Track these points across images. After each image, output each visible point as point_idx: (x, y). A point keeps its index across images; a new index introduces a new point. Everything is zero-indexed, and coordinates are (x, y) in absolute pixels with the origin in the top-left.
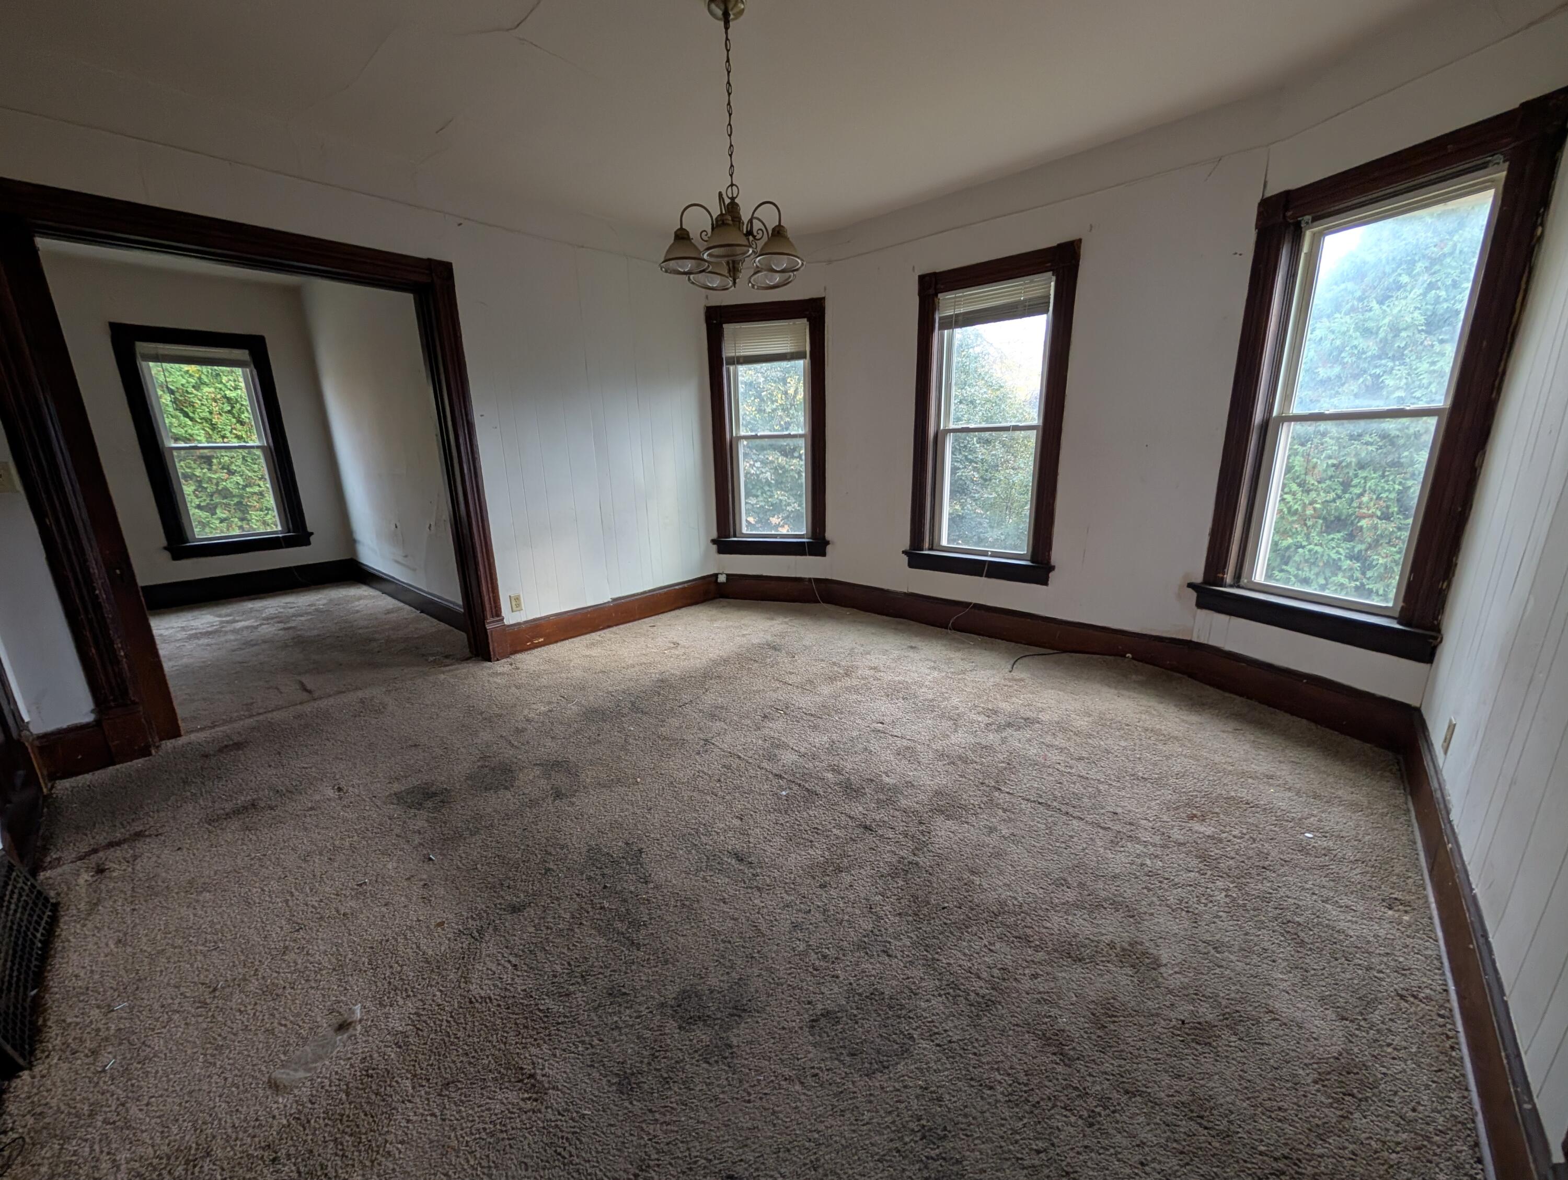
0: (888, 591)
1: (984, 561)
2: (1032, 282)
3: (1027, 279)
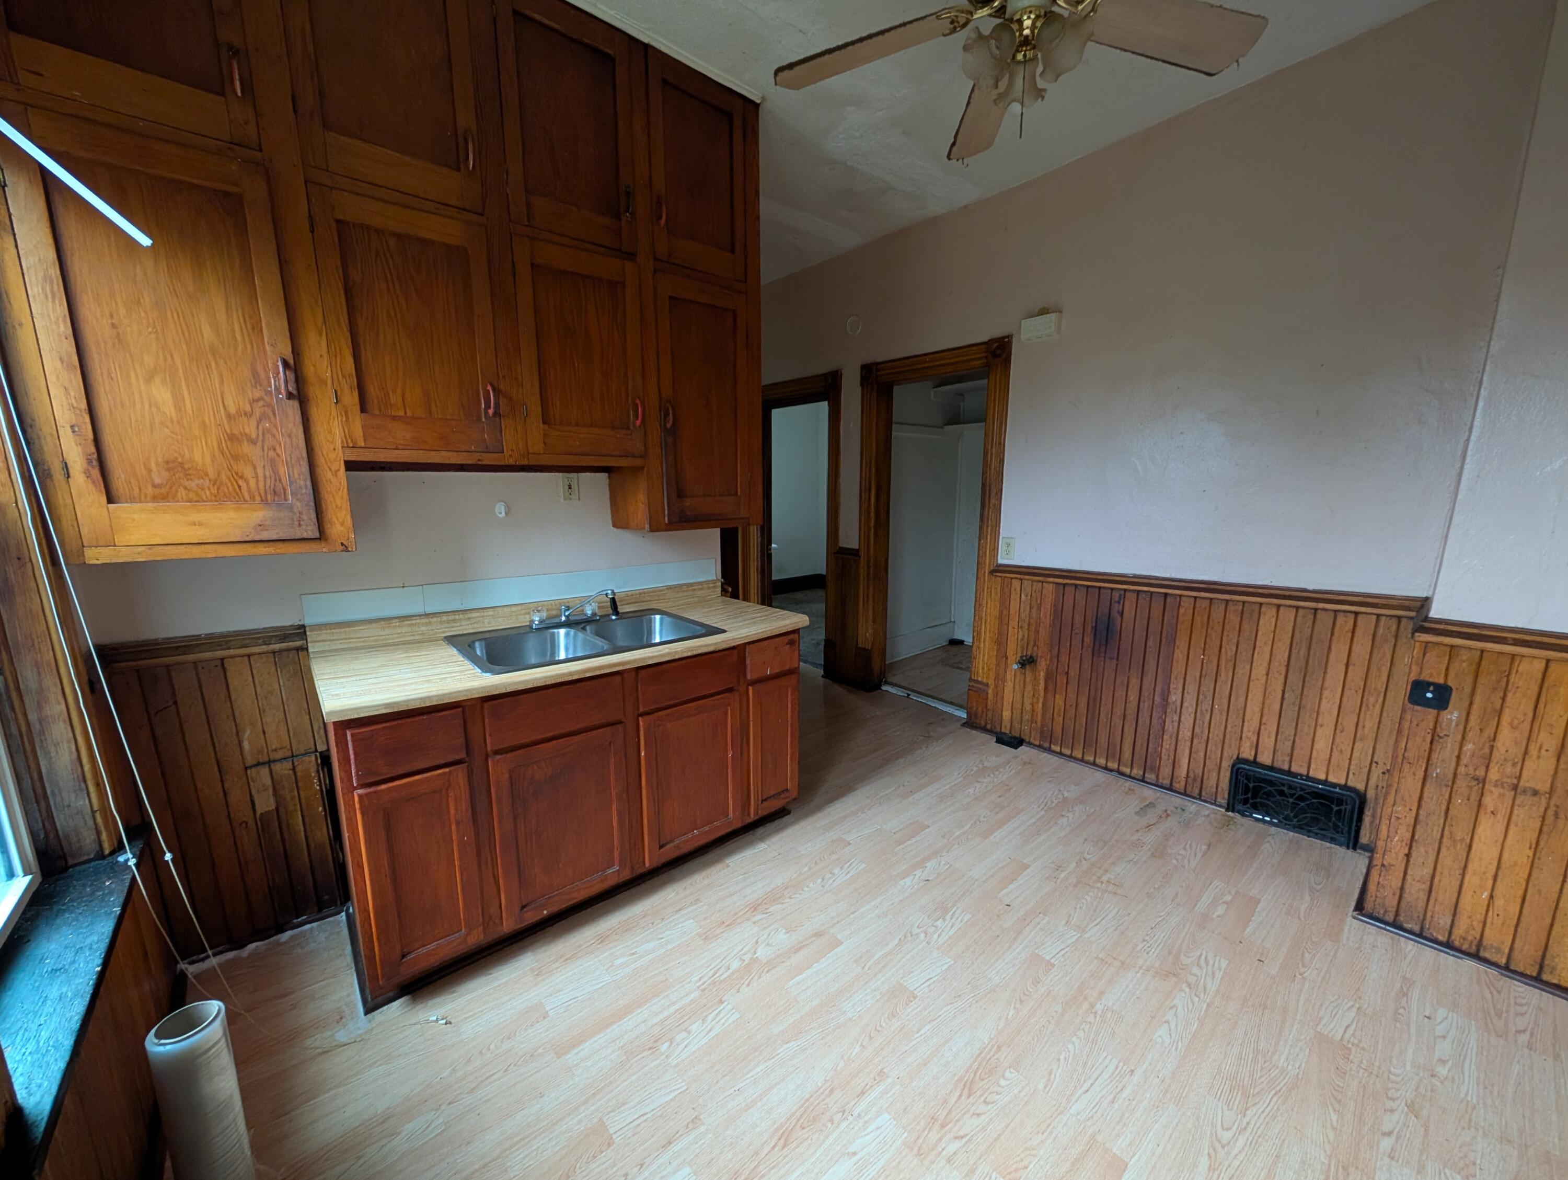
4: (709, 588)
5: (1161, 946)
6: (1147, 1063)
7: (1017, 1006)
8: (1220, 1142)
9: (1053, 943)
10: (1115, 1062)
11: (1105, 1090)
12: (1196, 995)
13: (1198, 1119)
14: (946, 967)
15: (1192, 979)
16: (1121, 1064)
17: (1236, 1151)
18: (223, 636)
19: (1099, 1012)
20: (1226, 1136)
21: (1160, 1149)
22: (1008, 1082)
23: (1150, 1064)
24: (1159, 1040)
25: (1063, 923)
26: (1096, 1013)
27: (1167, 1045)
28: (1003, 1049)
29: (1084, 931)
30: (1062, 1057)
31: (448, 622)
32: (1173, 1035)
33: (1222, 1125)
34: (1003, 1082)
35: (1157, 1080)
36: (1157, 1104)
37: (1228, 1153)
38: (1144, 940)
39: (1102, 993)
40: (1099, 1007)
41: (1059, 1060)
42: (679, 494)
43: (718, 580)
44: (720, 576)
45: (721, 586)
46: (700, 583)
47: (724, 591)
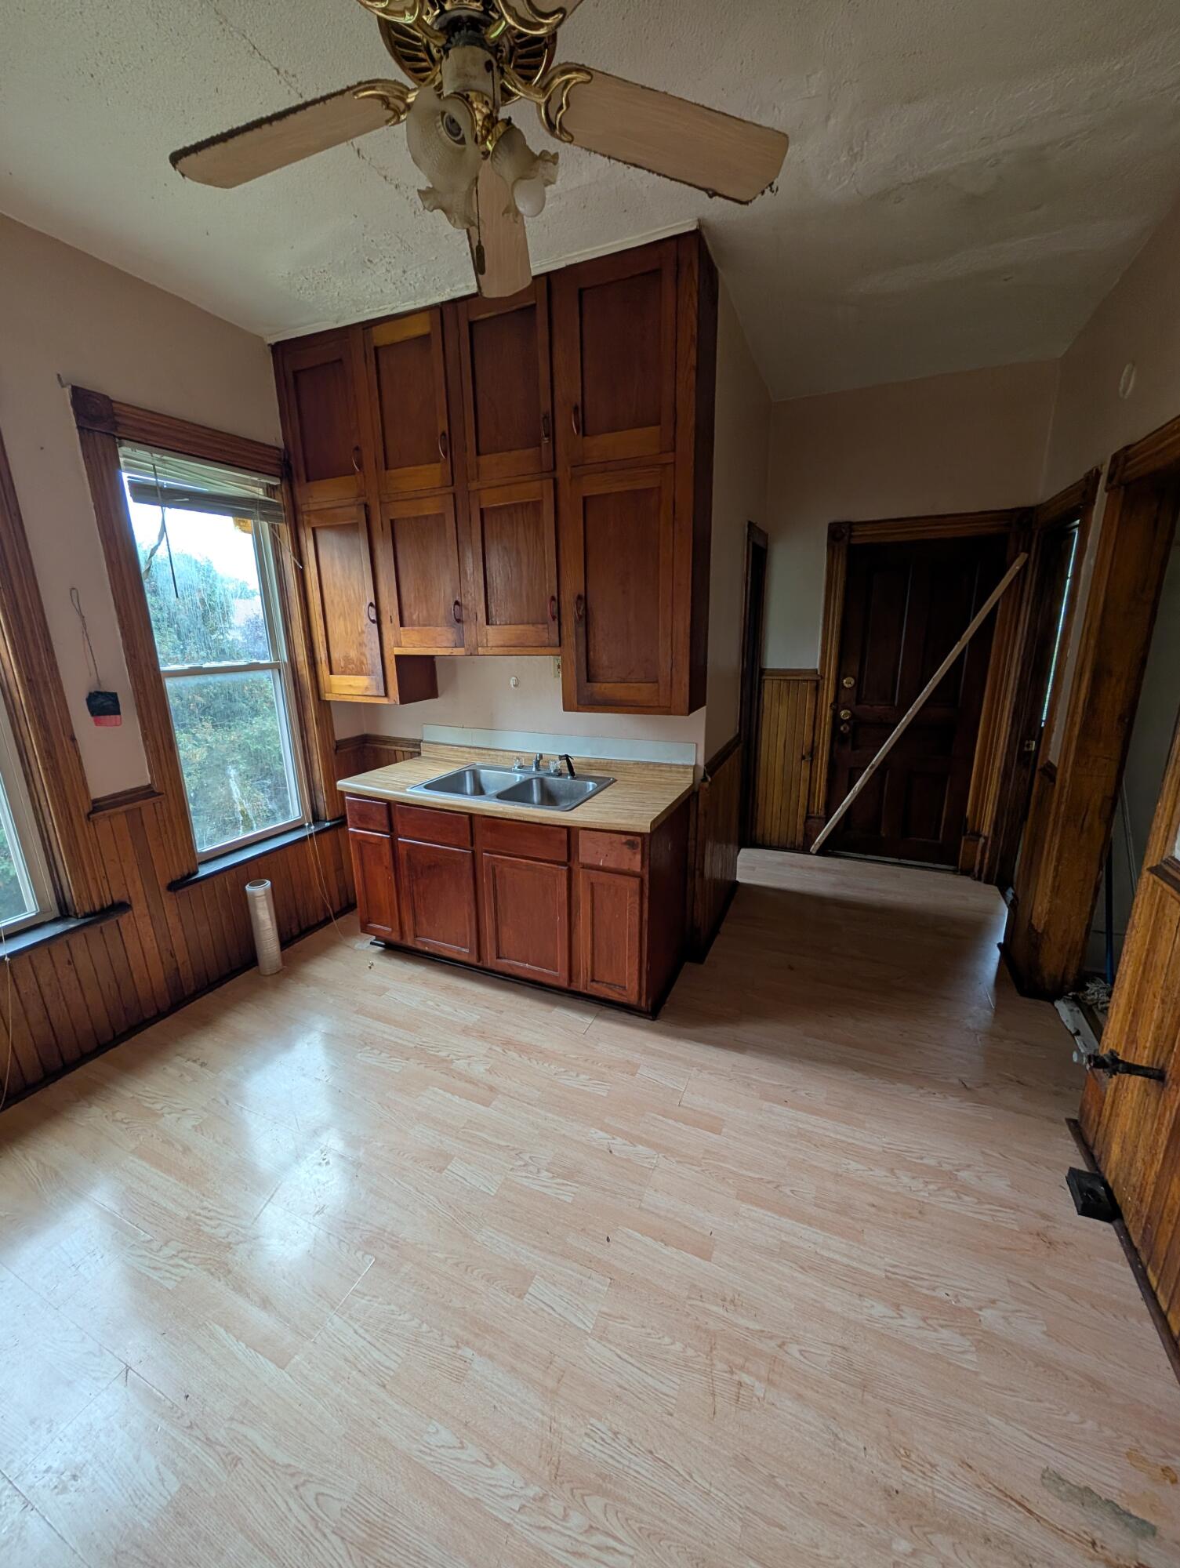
4: (679, 772)
5: (610, 1461)
6: (397, 1407)
7: (449, 1260)
8: (303, 1484)
9: (560, 1297)
10: (394, 1366)
11: (358, 1352)
12: (523, 1507)
13: (328, 1461)
14: (485, 1190)
15: (556, 1507)
16: (392, 1374)
17: (291, 1502)
18: (395, 738)
19: (460, 1352)
20: (309, 1492)
21: (296, 1407)
22: (360, 1258)
23: (395, 1411)
24: (431, 1429)
25: (604, 1309)
26: (458, 1347)
27: (426, 1437)
28: (396, 1252)
29: (601, 1338)
30: (393, 1307)
31: (479, 754)
32: (442, 1450)
33: (323, 1494)
34: (360, 1254)
35: (375, 1416)
36: (345, 1410)
37: (290, 1493)
38: (616, 1434)
39: (491, 1357)
40: (468, 1352)
41: (389, 1304)
42: (590, 679)
43: (695, 767)
44: (701, 763)
45: (701, 773)
46: (671, 765)
47: (704, 779)
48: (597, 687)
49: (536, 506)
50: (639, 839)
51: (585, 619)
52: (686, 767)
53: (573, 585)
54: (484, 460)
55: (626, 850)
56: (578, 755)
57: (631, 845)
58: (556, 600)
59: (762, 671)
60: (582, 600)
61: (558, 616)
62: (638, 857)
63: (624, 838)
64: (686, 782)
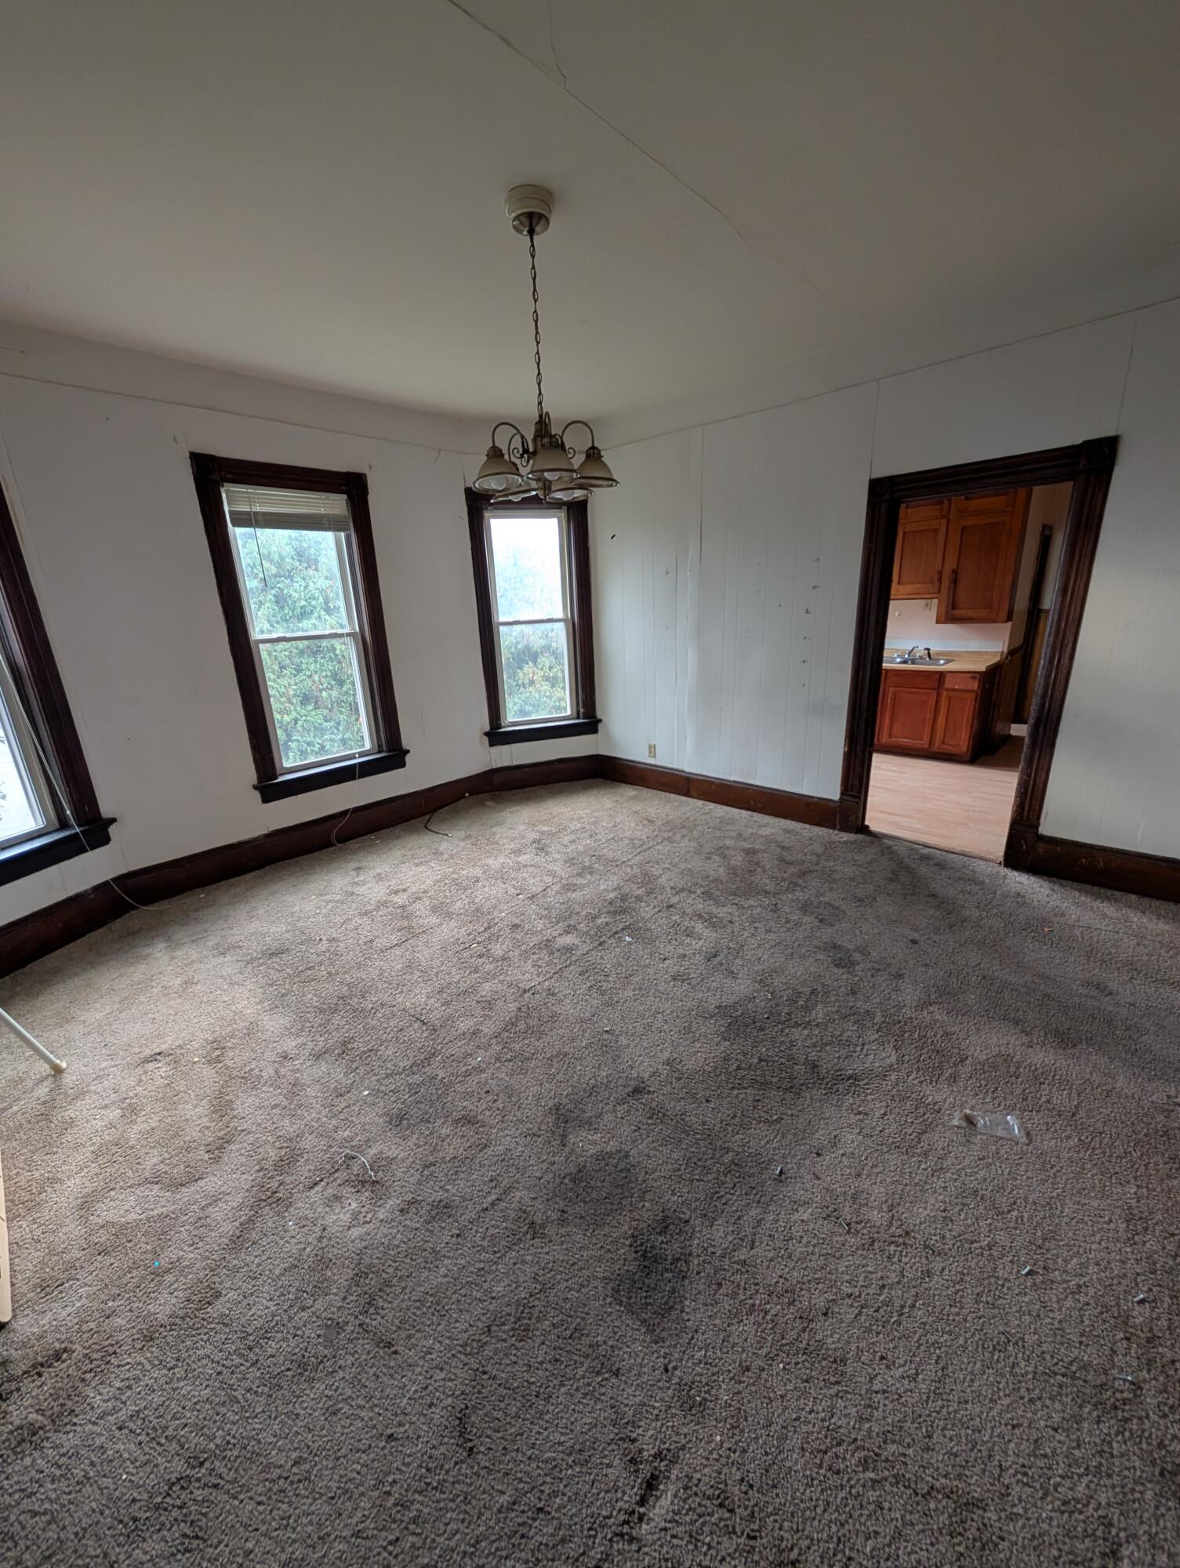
0: (240, 844)
1: (354, 765)
2: (327, 498)
3: (324, 495)
4: (995, 655)
42: (954, 608)
43: (1002, 653)
44: (1006, 650)
45: (1005, 656)
46: (987, 652)
47: (1007, 658)
48: (957, 612)
49: (936, 530)
50: (978, 675)
51: (955, 581)
52: (997, 652)
53: (951, 563)
54: (910, 510)
55: (971, 680)
56: (935, 648)
57: (974, 678)
58: (940, 573)
59: (1040, 611)
60: (955, 572)
61: (940, 580)
62: (977, 683)
63: (970, 675)
64: (997, 659)
